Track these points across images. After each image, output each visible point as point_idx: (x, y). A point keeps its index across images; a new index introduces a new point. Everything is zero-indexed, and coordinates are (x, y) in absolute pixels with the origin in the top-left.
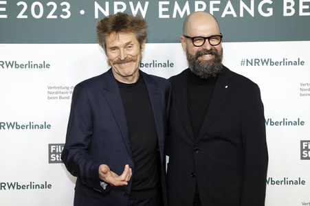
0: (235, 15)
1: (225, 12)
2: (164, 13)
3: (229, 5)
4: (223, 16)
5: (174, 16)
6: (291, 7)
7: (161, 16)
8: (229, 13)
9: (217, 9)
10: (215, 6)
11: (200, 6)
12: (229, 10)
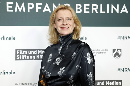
0: (50, 12)
1: (45, 10)
2: (10, 9)
3: (47, 5)
4: (44, 12)
5: (16, 11)
6: (80, 8)
7: (8, 10)
8: (47, 10)
9: (40, 8)
10: (39, 6)
11: (31, 6)
12: (47, 8)
